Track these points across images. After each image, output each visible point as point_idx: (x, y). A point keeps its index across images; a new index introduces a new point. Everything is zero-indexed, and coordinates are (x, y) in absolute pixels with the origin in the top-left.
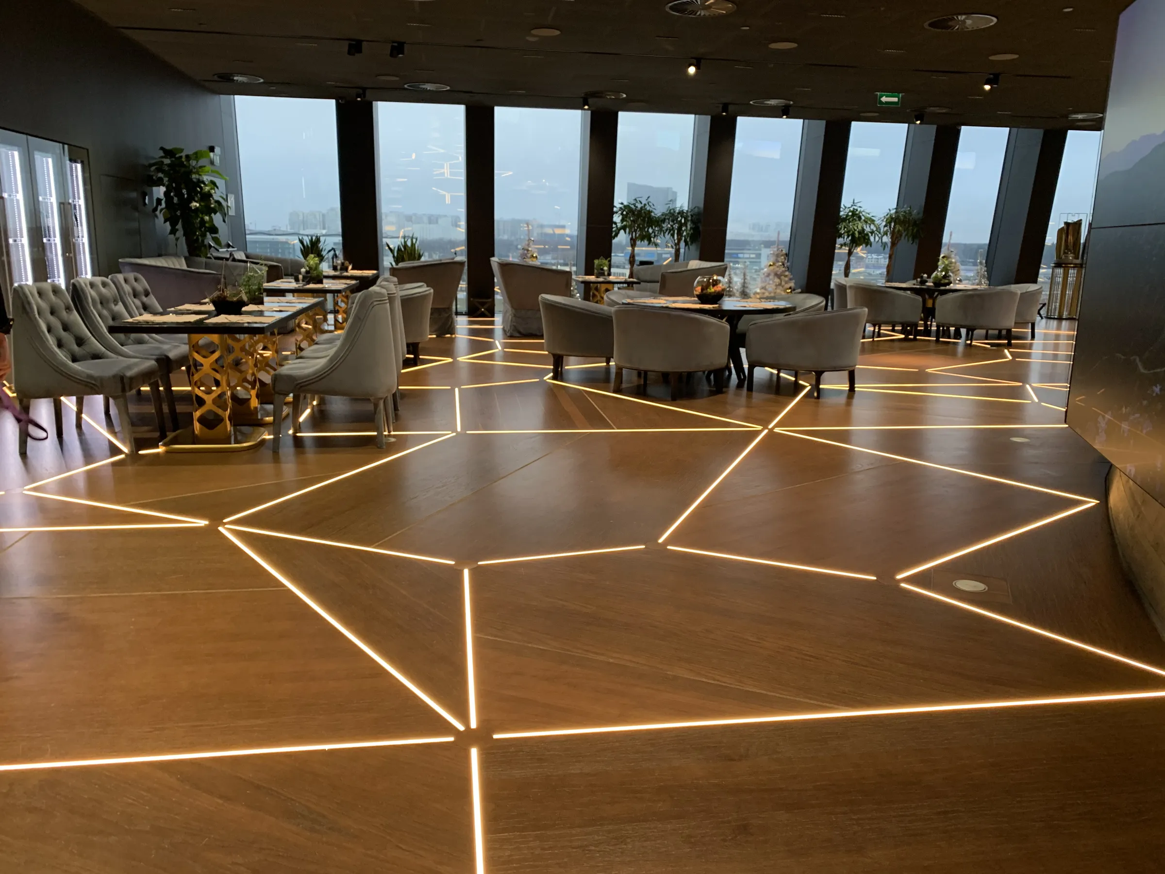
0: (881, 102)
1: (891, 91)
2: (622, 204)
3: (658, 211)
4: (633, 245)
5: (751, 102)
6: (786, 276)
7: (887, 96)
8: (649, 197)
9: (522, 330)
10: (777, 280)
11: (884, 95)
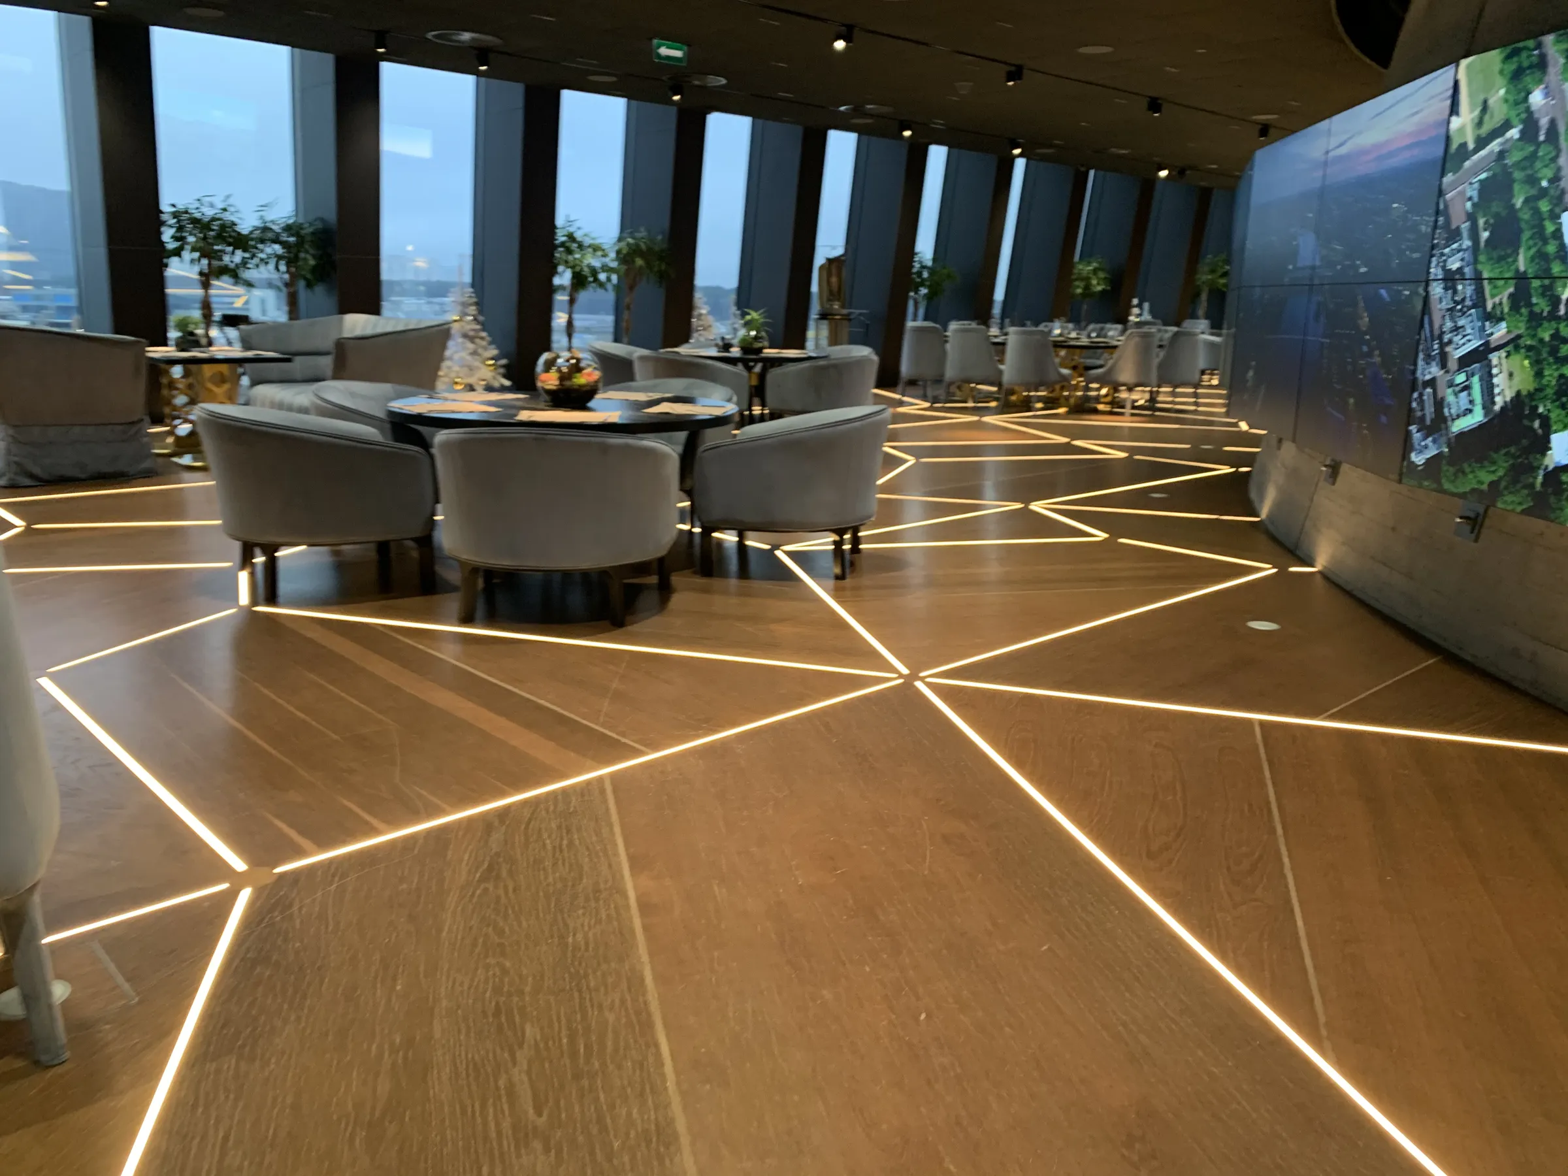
0: (659, 56)
1: (672, 38)
2: (174, 206)
3: (246, 224)
4: (206, 285)
5: (430, 35)
6: (482, 338)
7: (669, 47)
8: (228, 197)
9: (37, 471)
10: (471, 346)
11: (663, 45)
